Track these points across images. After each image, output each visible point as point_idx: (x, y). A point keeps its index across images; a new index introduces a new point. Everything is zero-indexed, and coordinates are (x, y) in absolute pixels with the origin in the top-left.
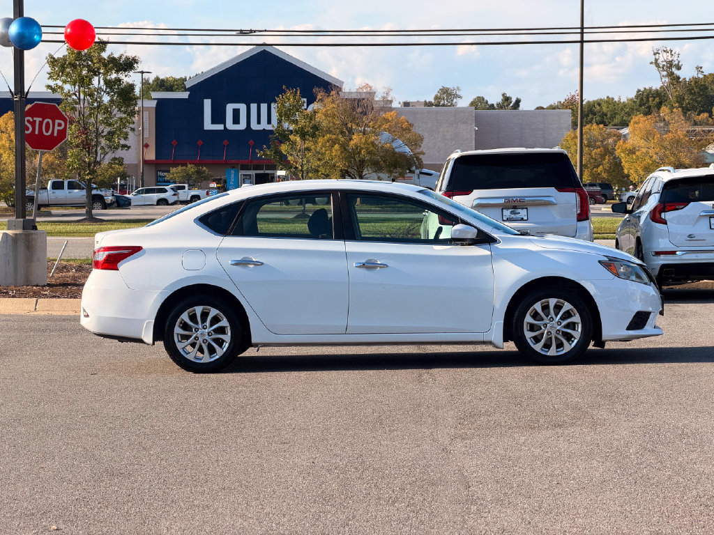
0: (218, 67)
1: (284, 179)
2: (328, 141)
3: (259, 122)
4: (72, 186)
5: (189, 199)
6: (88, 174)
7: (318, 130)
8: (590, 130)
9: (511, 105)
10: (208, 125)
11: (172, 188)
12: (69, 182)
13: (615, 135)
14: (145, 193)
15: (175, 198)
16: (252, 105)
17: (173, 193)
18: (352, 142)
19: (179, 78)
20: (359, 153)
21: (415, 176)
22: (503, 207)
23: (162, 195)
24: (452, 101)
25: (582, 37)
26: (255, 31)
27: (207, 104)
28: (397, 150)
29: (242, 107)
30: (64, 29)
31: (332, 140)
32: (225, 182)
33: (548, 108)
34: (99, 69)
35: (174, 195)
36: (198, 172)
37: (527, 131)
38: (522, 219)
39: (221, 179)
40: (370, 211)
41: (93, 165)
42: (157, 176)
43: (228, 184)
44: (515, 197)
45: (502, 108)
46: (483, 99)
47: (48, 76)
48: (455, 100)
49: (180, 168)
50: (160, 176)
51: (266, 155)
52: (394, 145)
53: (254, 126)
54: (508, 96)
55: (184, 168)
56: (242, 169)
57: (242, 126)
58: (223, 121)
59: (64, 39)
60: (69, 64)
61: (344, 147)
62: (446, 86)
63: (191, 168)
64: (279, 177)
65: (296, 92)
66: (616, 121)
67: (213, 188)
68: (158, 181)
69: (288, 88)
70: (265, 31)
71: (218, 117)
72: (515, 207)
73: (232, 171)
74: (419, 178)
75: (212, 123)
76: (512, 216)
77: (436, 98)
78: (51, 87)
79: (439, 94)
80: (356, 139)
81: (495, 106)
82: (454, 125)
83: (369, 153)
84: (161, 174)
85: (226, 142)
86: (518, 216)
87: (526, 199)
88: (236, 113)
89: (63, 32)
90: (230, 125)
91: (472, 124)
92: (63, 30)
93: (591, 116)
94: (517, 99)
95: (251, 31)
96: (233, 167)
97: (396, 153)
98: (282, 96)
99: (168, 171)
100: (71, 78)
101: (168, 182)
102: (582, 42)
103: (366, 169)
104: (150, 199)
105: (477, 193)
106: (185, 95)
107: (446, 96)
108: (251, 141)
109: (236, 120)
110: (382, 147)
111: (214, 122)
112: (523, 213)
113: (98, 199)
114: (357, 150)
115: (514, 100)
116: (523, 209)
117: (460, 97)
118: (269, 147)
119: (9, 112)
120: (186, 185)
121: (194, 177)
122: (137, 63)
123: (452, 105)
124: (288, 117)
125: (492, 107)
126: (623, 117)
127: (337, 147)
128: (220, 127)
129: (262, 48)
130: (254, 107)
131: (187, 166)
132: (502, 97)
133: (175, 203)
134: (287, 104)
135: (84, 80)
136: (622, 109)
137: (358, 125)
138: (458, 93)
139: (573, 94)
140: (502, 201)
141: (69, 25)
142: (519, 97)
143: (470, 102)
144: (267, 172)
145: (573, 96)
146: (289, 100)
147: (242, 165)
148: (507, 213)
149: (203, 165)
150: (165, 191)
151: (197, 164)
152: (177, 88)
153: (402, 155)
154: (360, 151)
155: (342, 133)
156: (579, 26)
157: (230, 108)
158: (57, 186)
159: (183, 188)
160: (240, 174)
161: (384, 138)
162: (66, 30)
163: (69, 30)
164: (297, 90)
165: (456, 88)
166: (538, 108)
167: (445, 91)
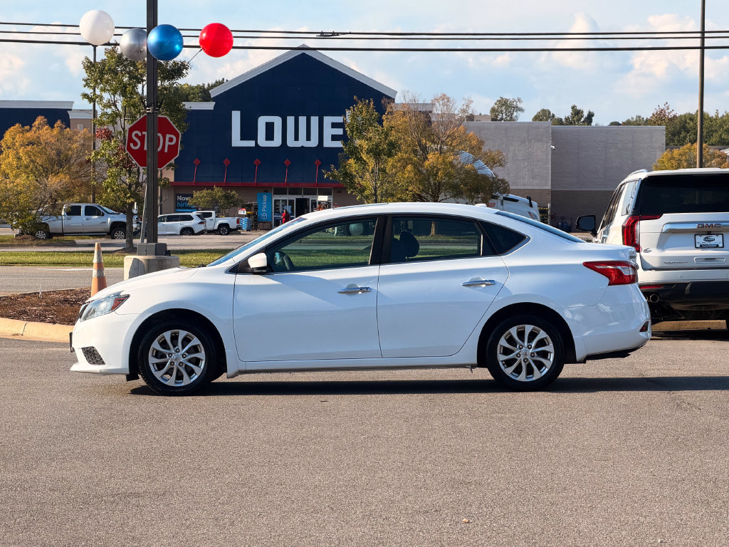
0: (248, 73)
1: (327, 206)
2: (399, 161)
3: (296, 138)
4: (90, 211)
5: (216, 228)
6: (129, 198)
7: (394, 148)
8: (690, 150)
9: (583, 119)
10: (237, 141)
11: (198, 216)
12: (86, 207)
13: (719, 156)
14: (167, 221)
15: (202, 227)
16: (288, 118)
17: (200, 221)
18: (427, 163)
19: (195, 85)
20: (436, 174)
21: (498, 202)
22: (697, 233)
23: (187, 224)
24: (512, 114)
25: (703, 42)
26: (338, 34)
27: (236, 116)
28: (480, 172)
29: (277, 121)
30: (200, 32)
31: (404, 159)
32: (256, 208)
33: (624, 124)
34: (142, 76)
35: (201, 223)
36: (227, 197)
37: (612, 151)
38: (717, 246)
39: (251, 205)
40: (448, 242)
41: (134, 186)
42: (176, 201)
43: (259, 211)
44: (710, 222)
45: (571, 124)
46: (549, 113)
47: (85, 83)
48: (515, 114)
49: (205, 192)
50: (180, 201)
51: (334, 176)
52: (476, 165)
53: (291, 143)
54: (578, 108)
55: (209, 191)
56: (275, 194)
57: (277, 142)
58: (255, 137)
59: (198, 44)
60: (109, 69)
61: (417, 167)
62: (506, 97)
63: (218, 192)
64: (320, 203)
65: (369, 103)
66: (714, 139)
67: (242, 216)
68: (177, 208)
69: (360, 98)
70: (350, 33)
71: (249, 131)
72: (709, 233)
73: (265, 197)
74: (502, 204)
75: (241, 140)
76: (707, 243)
77: (493, 110)
78: (88, 96)
79: (496, 107)
80: (432, 158)
81: (563, 120)
82: (527, 143)
83: (448, 174)
84: (180, 198)
85: (257, 161)
86: (712, 243)
87: (722, 224)
88: (270, 127)
89: (199, 35)
90: (262, 142)
91: (548, 142)
92: (198, 33)
93: (683, 134)
94: (589, 112)
95: (333, 34)
96: (266, 191)
97: (478, 175)
98: (354, 107)
99: (192, 196)
100: (111, 85)
101: (190, 209)
102: (703, 48)
103: (443, 194)
104: (172, 228)
105: (667, 217)
106: (210, 106)
107: (505, 109)
108: (287, 160)
109: (270, 136)
110: (462, 167)
111: (244, 137)
112: (718, 240)
113: (120, 227)
114: (433, 172)
115: (585, 114)
116: (717, 235)
117: (521, 110)
118: (337, 167)
119: (17, 125)
120: (213, 212)
121: (222, 202)
122: (187, 69)
123: (511, 119)
124: (360, 133)
125: (560, 122)
126: (721, 135)
127: (409, 167)
128: (251, 144)
129: (300, 52)
130: (290, 120)
131: (213, 190)
132: (571, 111)
133: (202, 233)
134: (360, 119)
135: (126, 88)
136: (721, 126)
137: (433, 142)
138: (519, 105)
139: (662, 107)
140: (695, 227)
141: (205, 28)
142: (592, 111)
143: (533, 117)
144: (305, 197)
145: (662, 110)
146: (361, 113)
147: (275, 189)
148: (700, 240)
149: (232, 188)
150: (190, 218)
151: (225, 187)
152: (193, 98)
153: (485, 178)
154: (437, 173)
155: (415, 152)
156: (700, 30)
157: (262, 121)
158: (74, 211)
159: (210, 215)
160: (274, 199)
161: (464, 157)
162: (202, 34)
163: (204, 35)
164: (370, 101)
165: (516, 98)
166: (612, 124)
167: (503, 103)
